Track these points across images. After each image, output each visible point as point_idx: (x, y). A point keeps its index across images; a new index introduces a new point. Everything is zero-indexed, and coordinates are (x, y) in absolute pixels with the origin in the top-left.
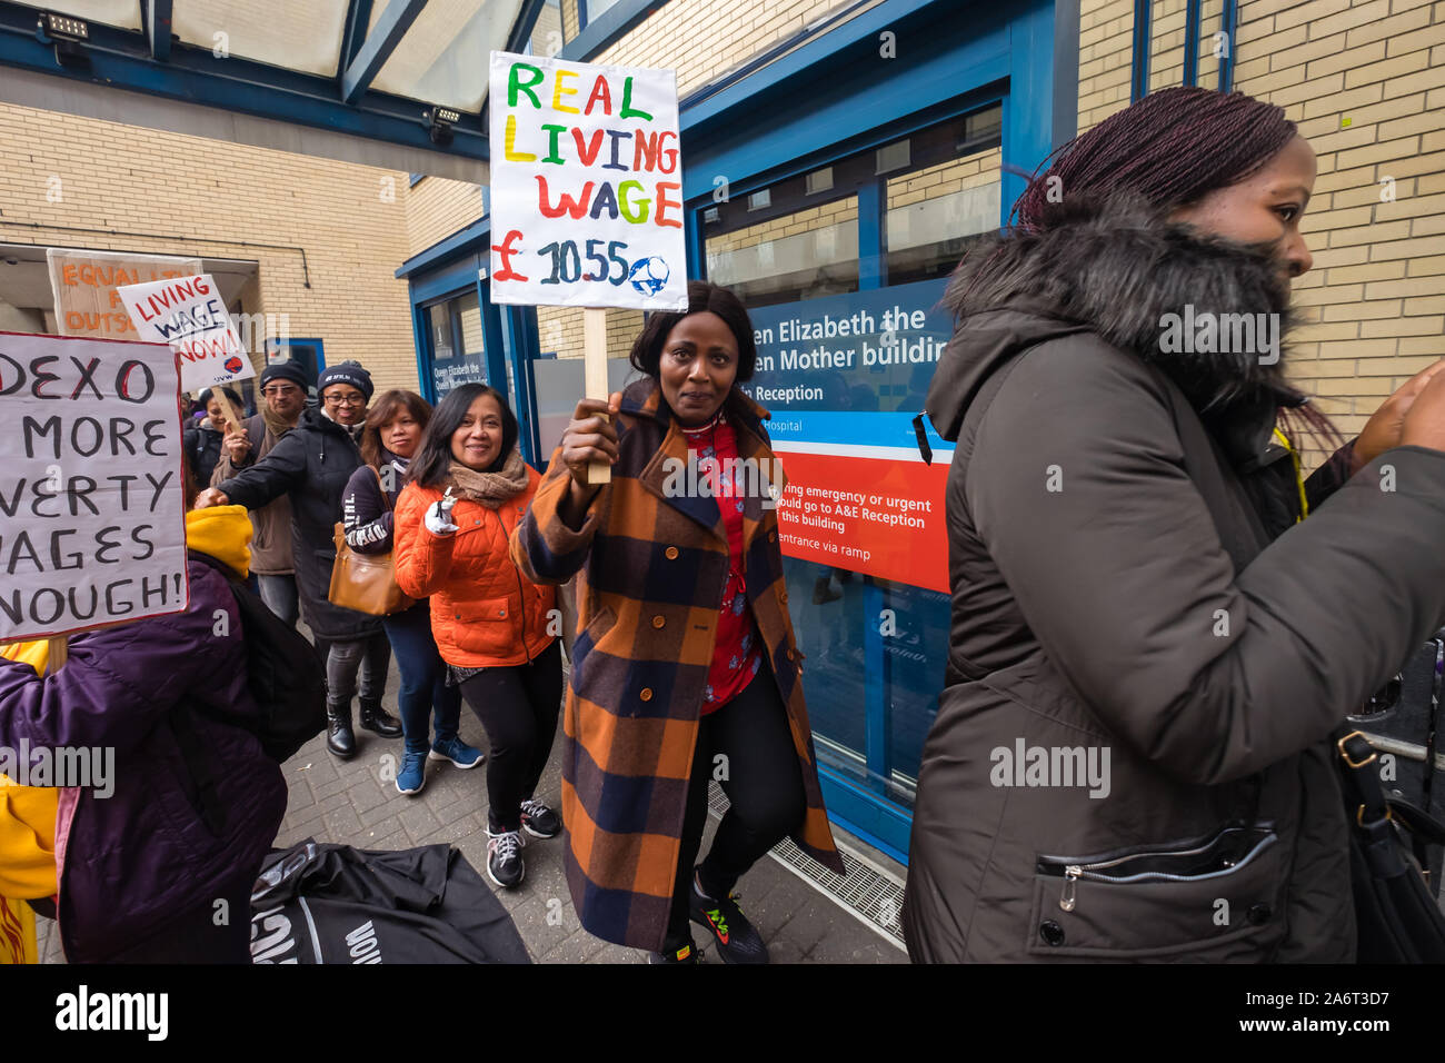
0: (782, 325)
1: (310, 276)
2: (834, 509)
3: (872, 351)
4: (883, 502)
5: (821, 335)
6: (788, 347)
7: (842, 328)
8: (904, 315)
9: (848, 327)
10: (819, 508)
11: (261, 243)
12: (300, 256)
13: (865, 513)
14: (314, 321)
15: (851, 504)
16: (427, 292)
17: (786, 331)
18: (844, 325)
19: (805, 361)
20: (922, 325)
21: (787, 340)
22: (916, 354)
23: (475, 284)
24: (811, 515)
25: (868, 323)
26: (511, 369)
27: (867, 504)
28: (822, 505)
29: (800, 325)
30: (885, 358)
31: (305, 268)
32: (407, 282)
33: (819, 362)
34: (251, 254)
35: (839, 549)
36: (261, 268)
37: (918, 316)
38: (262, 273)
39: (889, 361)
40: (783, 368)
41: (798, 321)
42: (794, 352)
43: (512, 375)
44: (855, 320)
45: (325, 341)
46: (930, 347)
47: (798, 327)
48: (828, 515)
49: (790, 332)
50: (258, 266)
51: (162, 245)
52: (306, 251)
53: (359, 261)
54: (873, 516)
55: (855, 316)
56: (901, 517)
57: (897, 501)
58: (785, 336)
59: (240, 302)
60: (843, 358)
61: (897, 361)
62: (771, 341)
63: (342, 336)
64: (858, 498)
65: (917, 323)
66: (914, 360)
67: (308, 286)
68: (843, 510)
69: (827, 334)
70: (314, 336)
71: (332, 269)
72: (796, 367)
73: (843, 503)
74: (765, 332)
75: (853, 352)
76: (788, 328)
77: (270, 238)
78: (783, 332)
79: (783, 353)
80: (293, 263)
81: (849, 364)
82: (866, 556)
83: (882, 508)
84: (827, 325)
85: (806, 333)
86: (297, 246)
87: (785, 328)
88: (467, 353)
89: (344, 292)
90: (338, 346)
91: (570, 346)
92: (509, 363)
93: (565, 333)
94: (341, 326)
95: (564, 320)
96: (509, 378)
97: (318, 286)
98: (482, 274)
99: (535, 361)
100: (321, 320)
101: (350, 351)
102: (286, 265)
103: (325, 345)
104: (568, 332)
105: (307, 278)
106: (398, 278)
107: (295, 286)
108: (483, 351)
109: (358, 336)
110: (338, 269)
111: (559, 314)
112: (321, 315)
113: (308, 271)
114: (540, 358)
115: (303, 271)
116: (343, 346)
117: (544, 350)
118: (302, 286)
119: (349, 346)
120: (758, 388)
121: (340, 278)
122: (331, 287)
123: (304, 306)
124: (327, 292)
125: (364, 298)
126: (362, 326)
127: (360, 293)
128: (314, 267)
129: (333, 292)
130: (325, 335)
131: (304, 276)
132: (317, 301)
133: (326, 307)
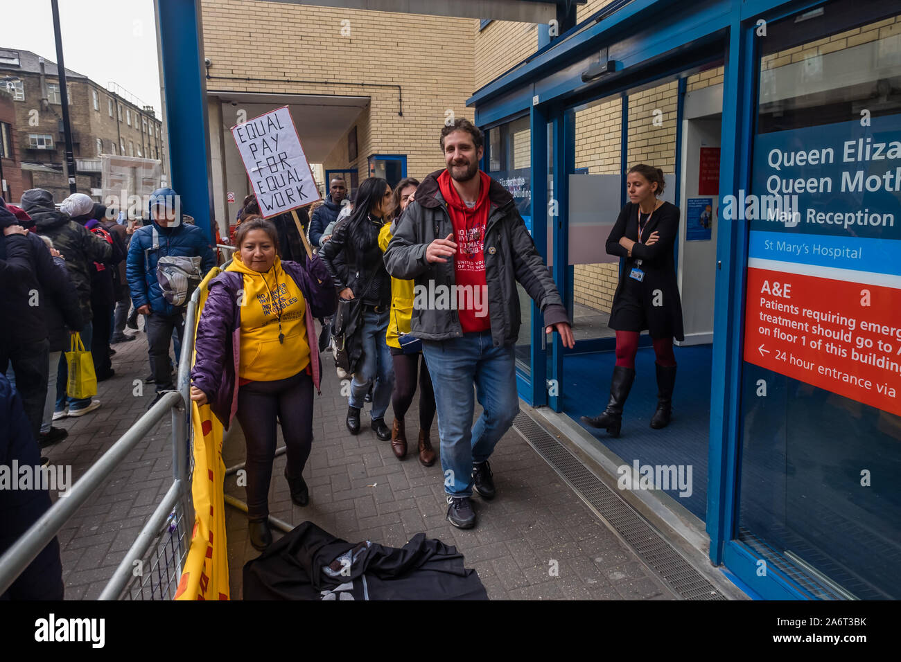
0: (847, 144)
1: (403, 107)
2: (895, 349)
10: (876, 345)
11: (374, 83)
12: (397, 91)
14: (403, 141)
16: (489, 117)
17: (852, 151)
19: (874, 183)
21: (853, 160)
23: (529, 109)
26: (552, 182)
28: (880, 343)
29: (872, 143)
31: (400, 100)
32: (474, 109)
33: (892, 185)
34: (366, 92)
36: (372, 102)
38: (372, 106)
40: (843, 190)
41: (869, 140)
43: (552, 188)
45: (408, 156)
47: (868, 146)
49: (857, 151)
50: (370, 101)
51: (314, 88)
52: (402, 88)
53: (436, 93)
58: (851, 155)
59: (356, 127)
62: (831, 161)
63: (420, 153)
67: (401, 114)
70: (402, 153)
71: (418, 100)
74: (824, 151)
76: (855, 147)
77: (379, 79)
78: (847, 151)
79: (846, 174)
80: (393, 97)
86: (396, 84)
87: (851, 147)
88: (515, 168)
89: (425, 119)
90: (417, 161)
91: (601, 162)
92: (550, 177)
93: (598, 151)
94: (420, 145)
95: (598, 138)
96: (550, 190)
97: (408, 114)
98: (536, 100)
99: (570, 175)
100: (407, 141)
101: (425, 164)
102: (388, 99)
103: (408, 160)
104: (601, 150)
105: (401, 109)
106: (468, 106)
107: (392, 114)
108: (530, 166)
109: (431, 153)
110: (422, 100)
111: (594, 133)
112: (408, 137)
113: (402, 103)
114: (574, 173)
115: (399, 103)
116: (420, 160)
117: (578, 166)
118: (397, 114)
119: (424, 161)
120: (809, 210)
121: (423, 108)
122: (416, 115)
123: (397, 129)
124: (413, 118)
125: (438, 122)
126: (435, 145)
127: (436, 119)
128: (408, 100)
129: (417, 118)
130: (409, 152)
131: (399, 107)
132: (406, 125)
133: (412, 130)
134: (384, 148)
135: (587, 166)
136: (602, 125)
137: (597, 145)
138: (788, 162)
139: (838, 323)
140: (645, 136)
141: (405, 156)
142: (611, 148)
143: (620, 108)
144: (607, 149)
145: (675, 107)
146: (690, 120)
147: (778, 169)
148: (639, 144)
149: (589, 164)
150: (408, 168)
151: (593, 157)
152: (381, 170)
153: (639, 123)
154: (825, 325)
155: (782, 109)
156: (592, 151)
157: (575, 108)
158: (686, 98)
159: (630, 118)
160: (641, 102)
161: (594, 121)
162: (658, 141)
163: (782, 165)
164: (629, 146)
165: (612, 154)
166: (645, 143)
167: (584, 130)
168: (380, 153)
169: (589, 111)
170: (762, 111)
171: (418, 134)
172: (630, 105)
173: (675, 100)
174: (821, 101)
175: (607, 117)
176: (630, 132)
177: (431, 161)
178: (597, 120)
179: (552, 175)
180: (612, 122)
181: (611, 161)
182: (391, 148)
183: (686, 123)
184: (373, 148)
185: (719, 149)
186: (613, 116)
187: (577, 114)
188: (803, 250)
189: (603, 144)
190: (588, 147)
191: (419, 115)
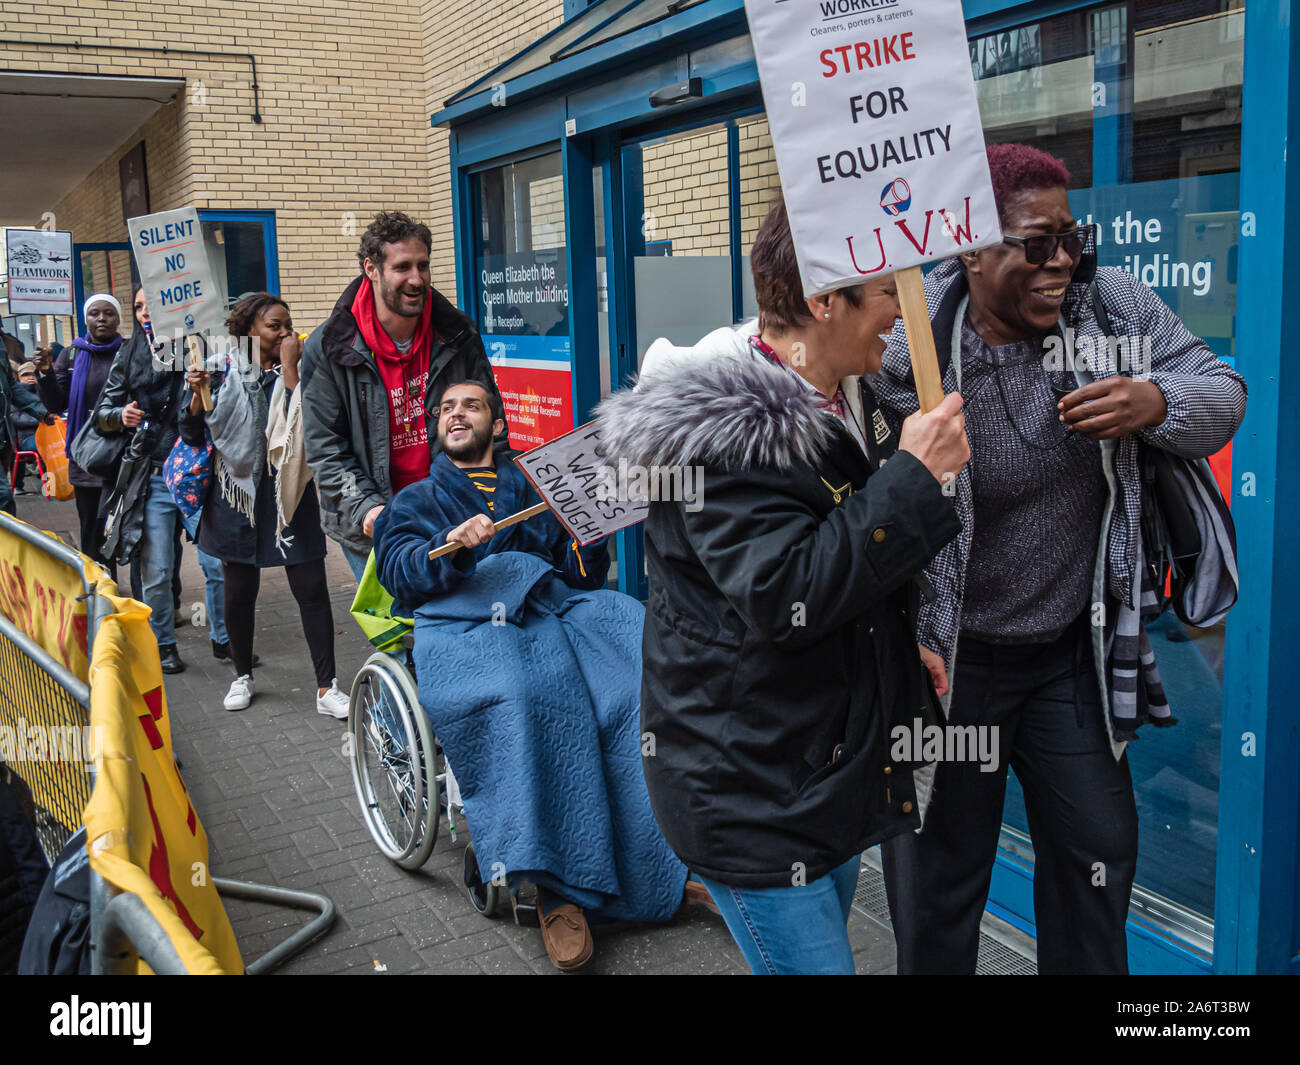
1: (262, 102)
11: (190, 49)
12: (247, 67)
14: (265, 179)
23: (558, 141)
31: (255, 88)
32: (447, 134)
34: (175, 68)
36: (189, 91)
38: (189, 99)
45: (279, 213)
50: (182, 89)
51: (48, 57)
52: (258, 59)
53: (337, 72)
59: (142, 143)
63: (306, 205)
67: (257, 119)
70: (263, 205)
71: (296, 87)
77: (206, 41)
80: (237, 80)
86: (246, 51)
88: (535, 248)
89: (313, 129)
90: (298, 223)
91: (696, 230)
92: (601, 263)
93: (689, 206)
94: (304, 188)
95: (689, 182)
96: (601, 289)
97: (273, 120)
98: (571, 128)
99: (636, 258)
100: (273, 179)
101: (318, 231)
102: (226, 85)
103: (279, 222)
104: (694, 205)
105: (257, 106)
107: (238, 118)
108: (564, 244)
109: (331, 206)
110: (305, 88)
111: (681, 171)
112: (277, 170)
113: (260, 94)
114: (644, 255)
115: (252, 94)
116: (306, 223)
117: (650, 237)
118: (248, 119)
119: (315, 223)
121: (307, 104)
122: (291, 120)
123: (250, 153)
124: (287, 128)
125: (344, 138)
126: (338, 188)
127: (338, 130)
128: (272, 87)
129: (295, 128)
130: (279, 205)
131: (253, 102)
132: (270, 145)
133: (284, 154)
134: (221, 195)
135: (670, 237)
136: (694, 156)
137: (686, 195)
141: (271, 213)
142: (712, 203)
144: (707, 205)
149: (673, 233)
150: (280, 240)
151: (680, 220)
152: (216, 244)
156: (677, 208)
157: (642, 144)
159: (743, 146)
164: (744, 199)
165: (716, 215)
167: (659, 164)
168: (214, 205)
171: (298, 162)
179: (605, 259)
180: (712, 152)
181: (714, 228)
182: (238, 195)
184: (196, 195)
189: (699, 193)
190: (669, 198)
191: (300, 120)
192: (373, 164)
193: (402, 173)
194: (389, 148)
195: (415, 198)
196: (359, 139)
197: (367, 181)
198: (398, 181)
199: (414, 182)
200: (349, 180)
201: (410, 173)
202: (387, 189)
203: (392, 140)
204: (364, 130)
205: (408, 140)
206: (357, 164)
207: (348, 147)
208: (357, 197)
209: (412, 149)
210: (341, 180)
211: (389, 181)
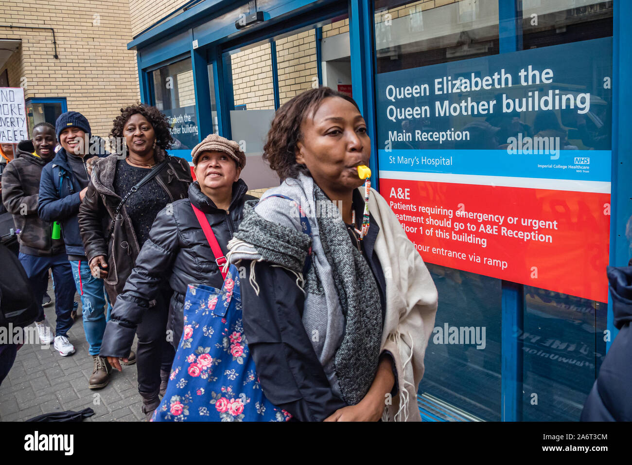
0: (437, 81)
1: (58, 50)
2: (478, 228)
3: (510, 101)
4: (519, 221)
5: (468, 89)
6: (442, 98)
7: (485, 83)
8: (537, 73)
9: (490, 82)
10: (466, 227)
11: (23, 26)
12: (51, 34)
13: (504, 230)
14: (61, 84)
15: (492, 223)
16: (151, 59)
17: (440, 86)
18: (487, 80)
19: (455, 110)
20: (551, 81)
21: (441, 93)
22: (546, 103)
23: (189, 52)
24: (460, 232)
25: (507, 79)
26: (216, 118)
27: (505, 224)
28: (468, 225)
29: (451, 81)
30: (520, 107)
31: (55, 43)
32: (135, 52)
33: (466, 110)
34: (15, 34)
35: (482, 260)
36: (23, 45)
37: (547, 73)
38: (24, 48)
39: (524, 109)
40: (437, 115)
41: (450, 78)
42: (446, 103)
43: (216, 123)
44: (496, 76)
45: (68, 99)
46: (557, 98)
47: (450, 83)
48: (471, 232)
49: (443, 86)
50: (21, 44)
52: (56, 30)
53: (93, 36)
54: (510, 233)
55: (496, 74)
56: (533, 234)
57: (530, 221)
58: (439, 89)
59: (6, 70)
60: (486, 107)
61: (530, 109)
62: (428, 94)
63: (80, 95)
64: (498, 219)
65: (547, 79)
66: (544, 108)
67: (56, 57)
68: (486, 228)
69: (474, 88)
70: (60, 95)
71: (74, 43)
72: (447, 115)
73: (485, 223)
74: (423, 87)
75: (495, 102)
76: (441, 83)
77: (30, 22)
78: (437, 86)
79: (438, 104)
80: (46, 40)
81: (491, 112)
82: (504, 265)
83: (518, 227)
84: (473, 81)
85: (456, 87)
86: (49, 27)
87: (439, 83)
88: (181, 107)
89: (83, 61)
90: (77, 103)
91: (257, 99)
92: (214, 114)
93: (253, 89)
94: (79, 87)
95: (253, 78)
96: (215, 125)
97: (63, 57)
98: (195, 44)
99: (231, 112)
100: (65, 84)
101: (87, 106)
102: (41, 42)
103: (68, 103)
104: (256, 88)
105: (56, 51)
106: (129, 50)
107: (47, 57)
108: (195, 104)
109: (92, 95)
110: (78, 43)
111: (249, 73)
112: (66, 79)
113: (57, 46)
114: (234, 110)
115: (53, 46)
116: (81, 103)
117: (237, 103)
118: (52, 57)
119: (85, 103)
120: (417, 131)
121: (79, 50)
122: (72, 57)
123: (53, 72)
124: (71, 61)
125: (97, 65)
126: (95, 87)
127: (94, 61)
128: (63, 42)
129: (74, 61)
130: (68, 95)
131: (54, 49)
132: (63, 68)
133: (69, 72)
134: (40, 91)
135: (245, 103)
136: (255, 66)
137: (252, 84)
138: (400, 95)
139: (442, 214)
140: (292, 76)
142: (264, 87)
143: (269, 51)
144: (261, 87)
145: (314, 51)
146: (328, 62)
147: (394, 100)
148: (288, 82)
149: (246, 101)
151: (250, 95)
152: (39, 113)
153: (286, 64)
154: (434, 217)
155: (397, 53)
156: (248, 90)
157: (230, 52)
158: (323, 43)
159: (279, 60)
160: (286, 46)
161: (248, 63)
162: (303, 80)
163: (396, 98)
164: (280, 84)
165: (266, 92)
166: (293, 82)
167: (239, 70)
168: (37, 96)
169: (241, 54)
170: (378, 56)
171: (76, 76)
172: (278, 49)
173: (314, 45)
174: (424, 48)
175: (259, 59)
176: (279, 72)
177: (93, 102)
178: (250, 62)
179: (216, 112)
180: (263, 64)
181: (265, 98)
182: (49, 91)
183: (324, 65)
184: (29, 92)
185: (351, 86)
186: (264, 58)
187: (233, 56)
188: (415, 162)
189: (257, 83)
190: (244, 85)
191: (76, 57)
192: (111, 76)
193: (124, 80)
194: (118, 69)
195: (131, 91)
196: (104, 65)
197: (108, 83)
198: (122, 83)
199: (130, 83)
200: (100, 83)
201: (127, 80)
202: (117, 87)
203: (120, 65)
204: (106, 61)
205: (126, 65)
206: (104, 76)
207: (99, 69)
208: (104, 91)
209: (128, 69)
210: (97, 83)
211: (119, 83)
